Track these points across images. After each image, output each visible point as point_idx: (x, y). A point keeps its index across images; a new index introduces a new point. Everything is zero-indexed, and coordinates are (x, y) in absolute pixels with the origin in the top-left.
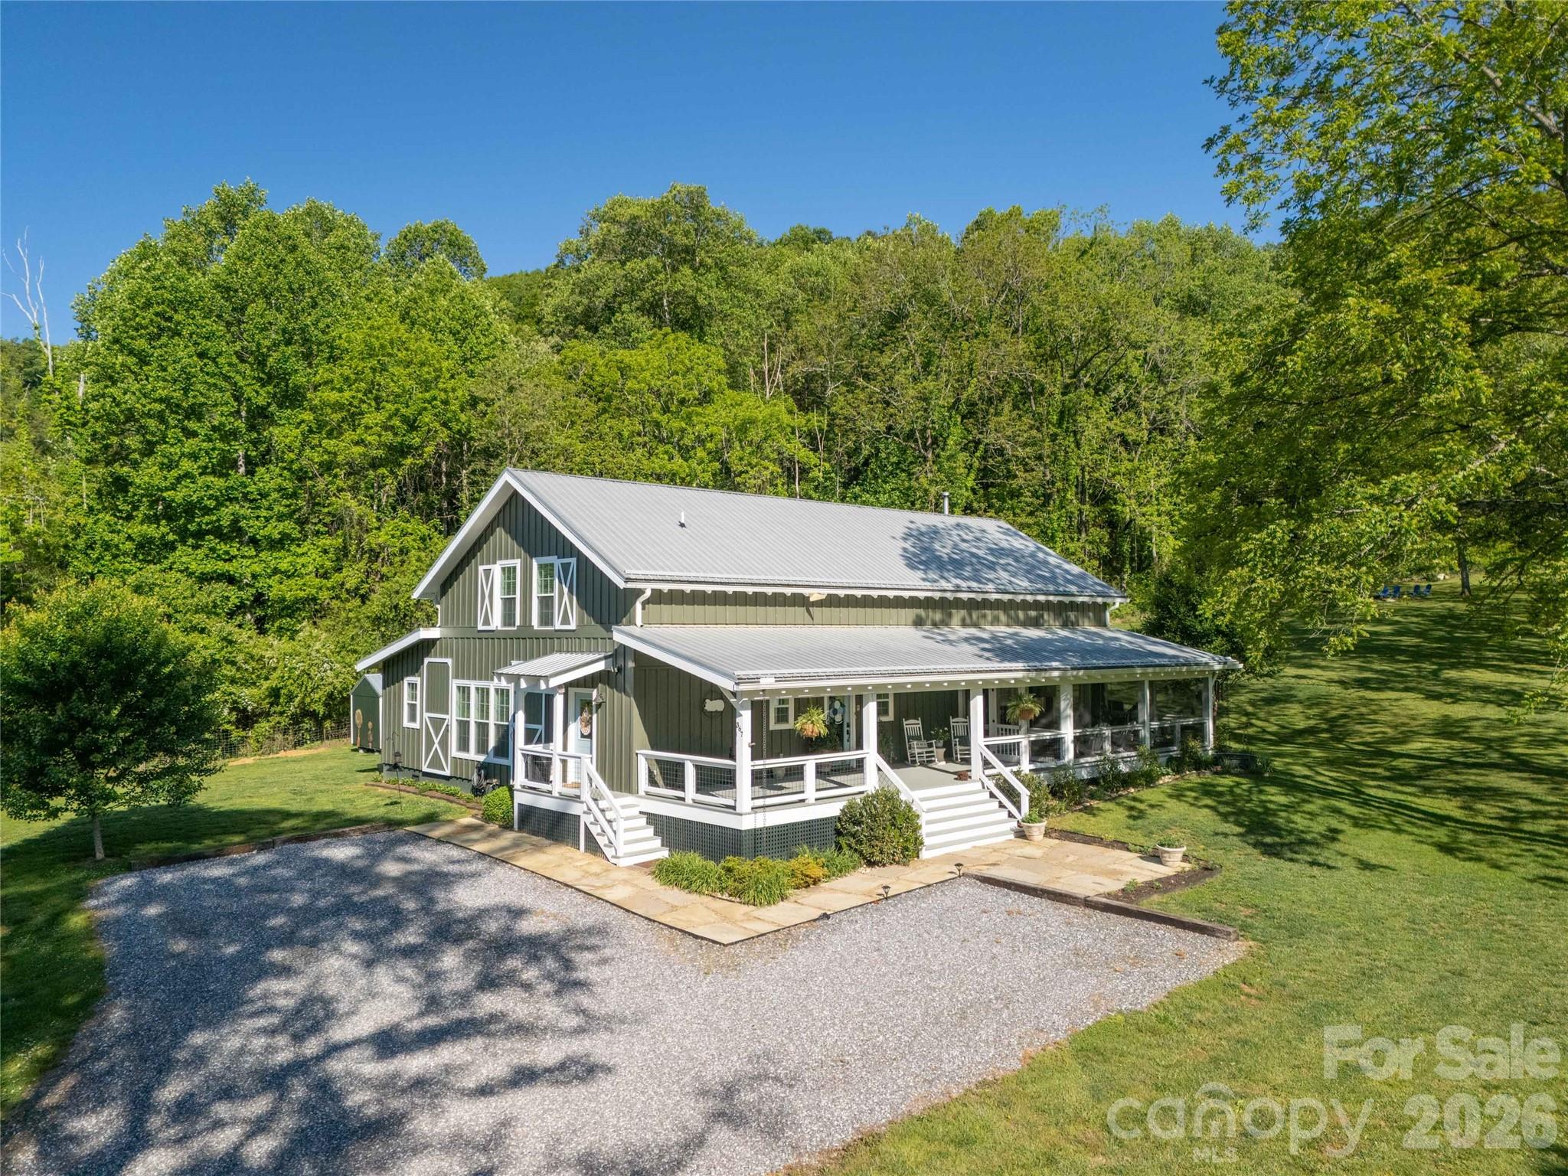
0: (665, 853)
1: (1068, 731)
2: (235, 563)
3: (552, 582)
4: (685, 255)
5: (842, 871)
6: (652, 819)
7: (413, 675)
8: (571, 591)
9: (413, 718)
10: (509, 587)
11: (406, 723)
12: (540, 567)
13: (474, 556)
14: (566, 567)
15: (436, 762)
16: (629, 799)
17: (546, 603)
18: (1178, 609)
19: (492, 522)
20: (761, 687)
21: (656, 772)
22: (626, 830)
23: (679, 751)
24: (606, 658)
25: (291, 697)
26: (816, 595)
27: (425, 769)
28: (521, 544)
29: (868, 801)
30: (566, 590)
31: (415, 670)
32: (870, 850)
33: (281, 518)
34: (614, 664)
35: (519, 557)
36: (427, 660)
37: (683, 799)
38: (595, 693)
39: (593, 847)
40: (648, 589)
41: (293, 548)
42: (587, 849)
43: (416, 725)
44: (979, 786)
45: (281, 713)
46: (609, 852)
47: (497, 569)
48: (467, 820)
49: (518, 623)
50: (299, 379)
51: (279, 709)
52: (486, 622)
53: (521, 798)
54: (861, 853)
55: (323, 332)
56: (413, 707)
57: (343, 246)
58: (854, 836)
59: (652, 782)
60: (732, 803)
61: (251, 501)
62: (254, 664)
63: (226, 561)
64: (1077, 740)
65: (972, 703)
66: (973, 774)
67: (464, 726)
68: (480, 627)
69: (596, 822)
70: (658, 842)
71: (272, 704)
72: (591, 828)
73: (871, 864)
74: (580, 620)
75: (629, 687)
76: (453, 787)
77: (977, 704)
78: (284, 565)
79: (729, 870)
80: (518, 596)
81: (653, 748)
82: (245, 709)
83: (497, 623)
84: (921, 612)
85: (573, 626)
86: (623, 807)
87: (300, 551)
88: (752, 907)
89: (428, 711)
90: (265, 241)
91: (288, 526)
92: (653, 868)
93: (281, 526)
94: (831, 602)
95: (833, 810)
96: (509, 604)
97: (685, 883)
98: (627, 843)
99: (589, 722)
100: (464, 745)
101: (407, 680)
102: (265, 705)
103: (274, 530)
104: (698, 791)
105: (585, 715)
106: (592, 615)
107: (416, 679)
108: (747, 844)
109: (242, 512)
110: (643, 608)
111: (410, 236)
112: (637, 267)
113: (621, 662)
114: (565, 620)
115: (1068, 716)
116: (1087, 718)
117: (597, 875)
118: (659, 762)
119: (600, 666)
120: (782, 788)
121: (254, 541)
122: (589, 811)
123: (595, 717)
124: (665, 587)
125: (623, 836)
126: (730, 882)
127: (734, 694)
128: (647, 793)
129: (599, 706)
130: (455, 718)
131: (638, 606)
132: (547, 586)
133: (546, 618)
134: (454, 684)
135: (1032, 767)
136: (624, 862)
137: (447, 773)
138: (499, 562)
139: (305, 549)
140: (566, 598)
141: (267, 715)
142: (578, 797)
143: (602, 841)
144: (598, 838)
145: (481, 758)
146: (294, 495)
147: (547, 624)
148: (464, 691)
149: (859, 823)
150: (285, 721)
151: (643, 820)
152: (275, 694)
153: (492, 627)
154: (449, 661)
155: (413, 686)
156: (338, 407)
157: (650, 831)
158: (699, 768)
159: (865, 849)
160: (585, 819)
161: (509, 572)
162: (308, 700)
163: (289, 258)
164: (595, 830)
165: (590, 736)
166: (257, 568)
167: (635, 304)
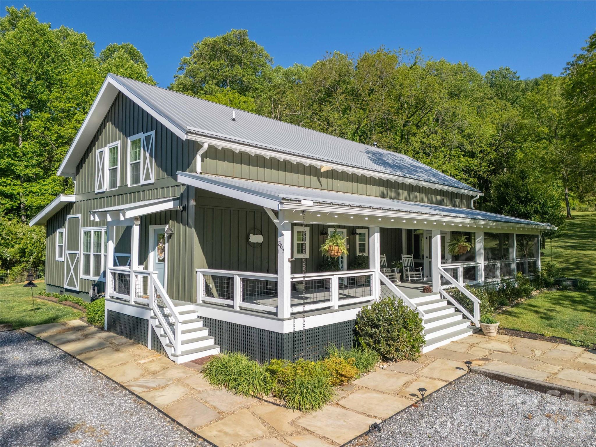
0: (216, 351)
1: (481, 262)
2: (8, 187)
3: (140, 152)
4: (237, 61)
5: (366, 367)
6: (208, 322)
7: (61, 227)
8: (151, 155)
9: (61, 255)
10: (114, 161)
11: (57, 258)
12: (133, 142)
13: (94, 145)
14: (148, 138)
15: (71, 283)
16: (191, 307)
17: (136, 167)
18: (511, 200)
19: (104, 120)
20: (303, 208)
21: (212, 285)
22: (183, 332)
23: (230, 269)
24: (174, 200)
25: (31, 253)
26: (326, 167)
27: (66, 286)
28: (121, 130)
29: (378, 307)
30: (148, 155)
31: (62, 225)
32: (387, 349)
33: (33, 166)
34: (181, 203)
35: (120, 139)
36: (68, 217)
37: (232, 307)
38: (167, 227)
39: (158, 346)
40: (206, 143)
41: (41, 181)
42: (153, 347)
43: (62, 259)
44: (438, 297)
45: (27, 262)
46: (170, 351)
47: (106, 150)
48: (76, 322)
49: (118, 185)
50: (44, 97)
51: (26, 259)
52: (100, 187)
53: (111, 306)
54: (378, 350)
55: (57, 75)
56: (61, 247)
57: (74, 43)
58: (371, 336)
59: (208, 292)
60: (273, 310)
61: (18, 157)
62: (12, 236)
63: (3, 186)
64: (486, 267)
65: (433, 240)
66: (434, 289)
67: (87, 257)
68: (97, 191)
69: (160, 326)
70: (211, 342)
71: (21, 257)
72: (156, 330)
73: (385, 359)
74: (158, 174)
75: (191, 221)
76: (80, 298)
77: (437, 240)
78: (35, 190)
79: (273, 372)
80: (119, 166)
81: (210, 267)
82: (6, 259)
83: (106, 187)
84: (383, 189)
85: (152, 181)
86: (181, 313)
87: (45, 183)
88: (297, 413)
89: (68, 249)
90: (29, 30)
91: (37, 170)
92: (205, 366)
93: (34, 170)
94: (332, 175)
95: (351, 315)
96: (113, 171)
97: (233, 384)
98: (184, 343)
99: (163, 250)
100: (87, 272)
101: (58, 231)
102: (18, 258)
103: (30, 172)
104: (244, 300)
105: (161, 245)
106: (165, 170)
107: (63, 230)
108: (287, 346)
109: (12, 162)
110: (202, 161)
111: (111, 49)
112: (215, 64)
113: (185, 203)
114: (147, 177)
115: (481, 254)
116: (490, 256)
117: (155, 373)
118: (214, 277)
119: (170, 205)
120: (307, 298)
121: (18, 177)
122: (155, 317)
123: (167, 245)
124: (220, 144)
125: (181, 337)
126: (275, 385)
127: (276, 213)
128: (204, 302)
129: (170, 237)
130: (82, 252)
131: (199, 158)
132: (136, 156)
133: (136, 179)
134: (82, 231)
135: (464, 284)
136: (181, 360)
137: (77, 289)
138: (108, 145)
139: (47, 183)
140: (148, 161)
141: (19, 262)
142: (148, 305)
143: (164, 341)
144: (161, 339)
145: (96, 279)
146: (41, 155)
147: (136, 183)
148: (87, 234)
149: (376, 326)
150: (29, 266)
151: (200, 324)
152: (23, 252)
153: (104, 190)
154: (79, 216)
155: (61, 234)
156: (63, 111)
157: (205, 333)
158: (245, 281)
159: (383, 347)
160: (153, 323)
161: (114, 151)
162: (40, 255)
163: (40, 38)
164: (159, 332)
165: (163, 260)
166: (21, 190)
167: (214, 81)
